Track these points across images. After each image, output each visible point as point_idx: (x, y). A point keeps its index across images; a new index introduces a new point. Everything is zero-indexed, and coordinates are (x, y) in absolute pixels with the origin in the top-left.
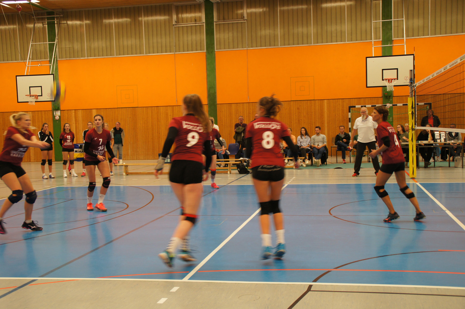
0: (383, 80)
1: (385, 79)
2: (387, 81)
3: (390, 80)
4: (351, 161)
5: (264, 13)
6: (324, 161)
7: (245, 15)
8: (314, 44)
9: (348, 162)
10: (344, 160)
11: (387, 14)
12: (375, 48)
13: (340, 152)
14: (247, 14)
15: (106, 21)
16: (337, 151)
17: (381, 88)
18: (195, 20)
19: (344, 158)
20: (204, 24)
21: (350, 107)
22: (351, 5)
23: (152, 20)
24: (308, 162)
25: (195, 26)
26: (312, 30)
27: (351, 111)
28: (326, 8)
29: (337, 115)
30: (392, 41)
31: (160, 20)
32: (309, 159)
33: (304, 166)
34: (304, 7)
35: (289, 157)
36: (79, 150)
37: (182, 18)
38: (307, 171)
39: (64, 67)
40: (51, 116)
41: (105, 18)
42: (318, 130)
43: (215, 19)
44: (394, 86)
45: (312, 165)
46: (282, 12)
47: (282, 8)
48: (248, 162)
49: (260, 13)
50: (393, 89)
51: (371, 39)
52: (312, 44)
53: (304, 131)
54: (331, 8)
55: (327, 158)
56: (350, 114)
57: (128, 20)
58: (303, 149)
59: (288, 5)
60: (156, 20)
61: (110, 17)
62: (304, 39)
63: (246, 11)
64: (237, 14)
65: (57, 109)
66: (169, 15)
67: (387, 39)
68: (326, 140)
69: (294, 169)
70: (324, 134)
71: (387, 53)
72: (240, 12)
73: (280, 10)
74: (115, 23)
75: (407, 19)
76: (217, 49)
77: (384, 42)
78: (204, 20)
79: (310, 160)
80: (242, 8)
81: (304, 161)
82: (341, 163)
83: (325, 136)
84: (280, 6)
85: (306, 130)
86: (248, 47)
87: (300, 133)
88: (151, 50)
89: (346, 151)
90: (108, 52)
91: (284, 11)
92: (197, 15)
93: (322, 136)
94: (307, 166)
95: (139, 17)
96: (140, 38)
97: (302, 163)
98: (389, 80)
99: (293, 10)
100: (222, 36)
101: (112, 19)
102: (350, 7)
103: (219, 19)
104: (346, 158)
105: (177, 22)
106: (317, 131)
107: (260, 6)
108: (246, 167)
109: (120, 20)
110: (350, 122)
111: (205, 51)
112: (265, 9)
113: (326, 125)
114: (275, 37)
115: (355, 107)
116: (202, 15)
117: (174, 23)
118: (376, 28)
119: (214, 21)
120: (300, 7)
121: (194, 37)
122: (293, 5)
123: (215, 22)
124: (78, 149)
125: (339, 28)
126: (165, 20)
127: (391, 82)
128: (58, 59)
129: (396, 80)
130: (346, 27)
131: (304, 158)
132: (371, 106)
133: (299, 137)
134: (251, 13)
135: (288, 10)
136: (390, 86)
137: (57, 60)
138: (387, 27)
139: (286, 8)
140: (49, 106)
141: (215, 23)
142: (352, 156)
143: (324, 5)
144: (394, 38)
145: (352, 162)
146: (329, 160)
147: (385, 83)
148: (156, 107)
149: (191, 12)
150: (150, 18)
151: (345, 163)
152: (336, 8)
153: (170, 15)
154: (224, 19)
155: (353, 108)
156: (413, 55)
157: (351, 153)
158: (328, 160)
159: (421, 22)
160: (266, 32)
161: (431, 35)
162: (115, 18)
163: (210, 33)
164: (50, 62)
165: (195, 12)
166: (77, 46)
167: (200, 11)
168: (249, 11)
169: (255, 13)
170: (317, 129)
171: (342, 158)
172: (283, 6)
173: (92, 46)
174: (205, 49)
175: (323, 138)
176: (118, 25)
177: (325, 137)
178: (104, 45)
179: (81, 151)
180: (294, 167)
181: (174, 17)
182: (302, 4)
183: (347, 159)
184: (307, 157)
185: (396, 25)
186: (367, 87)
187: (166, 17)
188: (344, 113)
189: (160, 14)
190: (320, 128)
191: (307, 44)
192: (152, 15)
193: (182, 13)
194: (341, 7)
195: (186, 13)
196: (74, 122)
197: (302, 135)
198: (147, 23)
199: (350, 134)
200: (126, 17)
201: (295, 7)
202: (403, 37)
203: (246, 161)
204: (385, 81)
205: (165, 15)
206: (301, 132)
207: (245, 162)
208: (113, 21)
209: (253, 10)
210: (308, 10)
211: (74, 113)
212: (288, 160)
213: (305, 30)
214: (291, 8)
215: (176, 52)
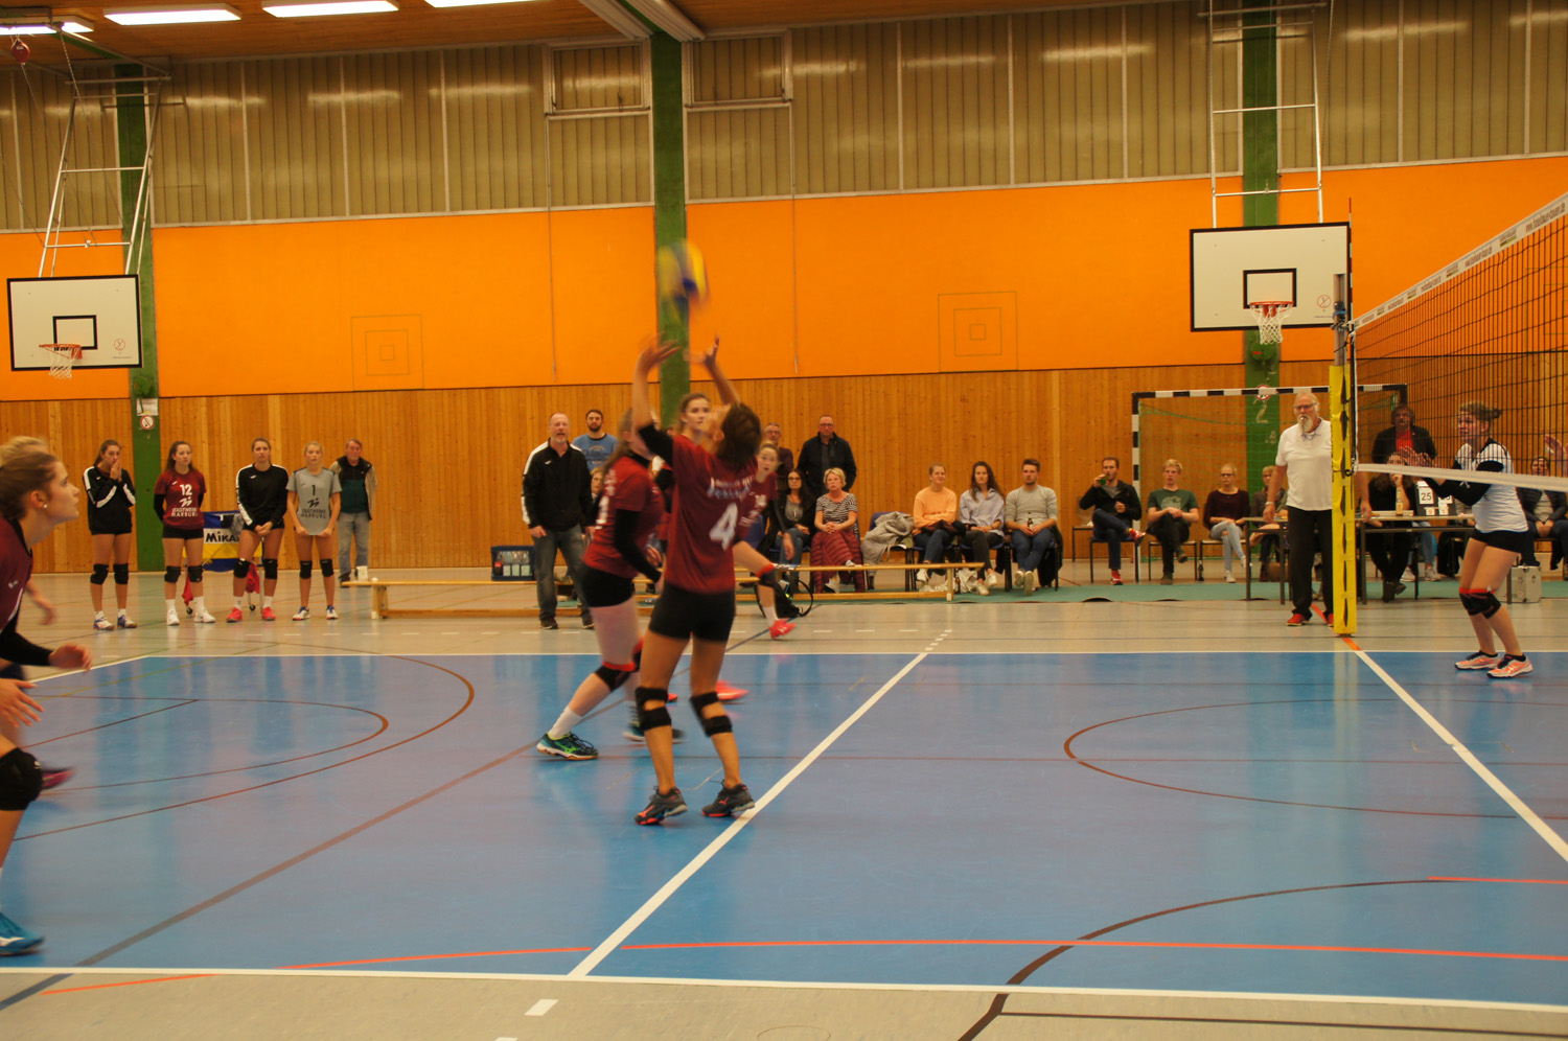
0: (1246, 306)
1: (1252, 304)
2: (1261, 310)
3: (1269, 309)
4: (1140, 577)
5: (851, 77)
6: (1048, 575)
7: (788, 86)
8: (1017, 182)
9: (1131, 581)
10: (1116, 574)
11: (1259, 87)
12: (1222, 198)
13: (1105, 546)
14: (795, 80)
15: (319, 99)
16: (1094, 545)
17: (1240, 332)
18: (620, 100)
19: (1115, 565)
20: (651, 113)
21: (1136, 397)
22: (1141, 57)
23: (474, 98)
24: (994, 578)
25: (620, 118)
26: (1012, 136)
27: (1139, 408)
28: (1059, 65)
29: (1093, 423)
30: (1275, 179)
31: (502, 98)
32: (999, 570)
33: (983, 591)
34: (986, 59)
35: (933, 562)
36: (221, 534)
37: (576, 92)
38: (992, 610)
39: (174, 253)
40: (127, 419)
41: (316, 89)
42: (1032, 472)
43: (687, 97)
44: (1284, 327)
45: (1008, 588)
46: (913, 77)
47: (912, 64)
48: (795, 574)
49: (838, 77)
50: (1280, 337)
51: (1208, 171)
52: (1012, 185)
53: (986, 476)
54: (1075, 66)
55: (1061, 565)
56: (1135, 419)
57: (394, 95)
58: (979, 534)
59: (931, 54)
60: (489, 99)
61: (331, 86)
62: (985, 167)
63: (790, 72)
64: (761, 81)
65: (147, 392)
66: (530, 82)
67: (1261, 171)
68: (1055, 505)
69: (949, 602)
70: (1050, 485)
71: (1260, 217)
72: (770, 73)
73: (905, 70)
74: (349, 106)
75: (1327, 104)
76: (691, 198)
77: (1249, 181)
78: (648, 100)
79: (1001, 572)
80: (777, 60)
81: (981, 575)
82: (1106, 582)
83: (1052, 491)
84: (905, 57)
85: (989, 471)
86: (798, 192)
87: (968, 481)
88: (470, 196)
89: (1123, 545)
90: (325, 201)
91: (916, 72)
92: (627, 81)
93: (1043, 491)
94: (993, 591)
95: (429, 86)
96: (434, 156)
97: (976, 584)
98: (1266, 308)
99: (947, 69)
100: (709, 152)
101: (338, 91)
102: (1137, 62)
103: (699, 96)
104: (1122, 565)
105: (559, 104)
106: (1028, 474)
107: (837, 56)
108: (787, 596)
109: (366, 96)
110: (1136, 446)
111: (652, 203)
112: (853, 66)
113: (1056, 454)
114: (888, 158)
115: (1152, 395)
116: (643, 83)
117: (548, 108)
118: (1223, 135)
119: (684, 101)
120: (972, 60)
121: (615, 156)
122: (947, 52)
123: (687, 106)
124: (217, 530)
125: (1099, 131)
126: (517, 98)
127: (1274, 313)
128: (153, 225)
129: (1290, 309)
130: (1125, 129)
131: (981, 565)
132: (1206, 395)
133: (966, 495)
134: (808, 78)
135: (931, 72)
136: (1270, 329)
137: (148, 229)
138: (1259, 130)
139: (923, 63)
140: (121, 385)
141: (685, 111)
142: (1142, 562)
143: (1053, 56)
144: (1284, 167)
145: (1144, 581)
146: (1067, 571)
147: (1254, 317)
148: (483, 392)
149: (605, 72)
150: (467, 91)
151: (1119, 583)
152: (1091, 64)
153: (535, 80)
154: (716, 97)
155: (1147, 400)
156: (1347, 224)
157: (1139, 548)
158: (1061, 573)
159: (1372, 117)
160: (856, 142)
161: (1404, 160)
162: (348, 88)
163: (668, 143)
164: (126, 233)
165: (619, 72)
166: (217, 181)
167: (636, 69)
168: (802, 70)
169: (822, 79)
170: (1029, 467)
171: (1110, 567)
172: (916, 56)
173: (271, 182)
174: (653, 197)
175: (1047, 500)
176: (357, 112)
177: (1054, 495)
178: (310, 179)
179: (229, 538)
180: (949, 596)
181: (550, 88)
182: (977, 52)
183: (1127, 570)
184: (993, 562)
185: (1291, 124)
186: (1193, 329)
187: (522, 89)
188: (1116, 417)
189: (502, 80)
190: (1037, 465)
191: (995, 183)
192: (473, 81)
193: (575, 75)
194: (1107, 63)
195: (590, 73)
196: (205, 438)
197: (975, 487)
198: (457, 108)
199: (1136, 485)
200: (386, 86)
201: (955, 61)
202: (1314, 164)
203: (788, 573)
204: (1252, 311)
205: (517, 80)
206: (973, 479)
207: (784, 577)
208: (343, 98)
209: (815, 68)
210: (997, 72)
211: (204, 409)
212: (930, 572)
213: (987, 137)
214: (941, 61)
215: (553, 204)
